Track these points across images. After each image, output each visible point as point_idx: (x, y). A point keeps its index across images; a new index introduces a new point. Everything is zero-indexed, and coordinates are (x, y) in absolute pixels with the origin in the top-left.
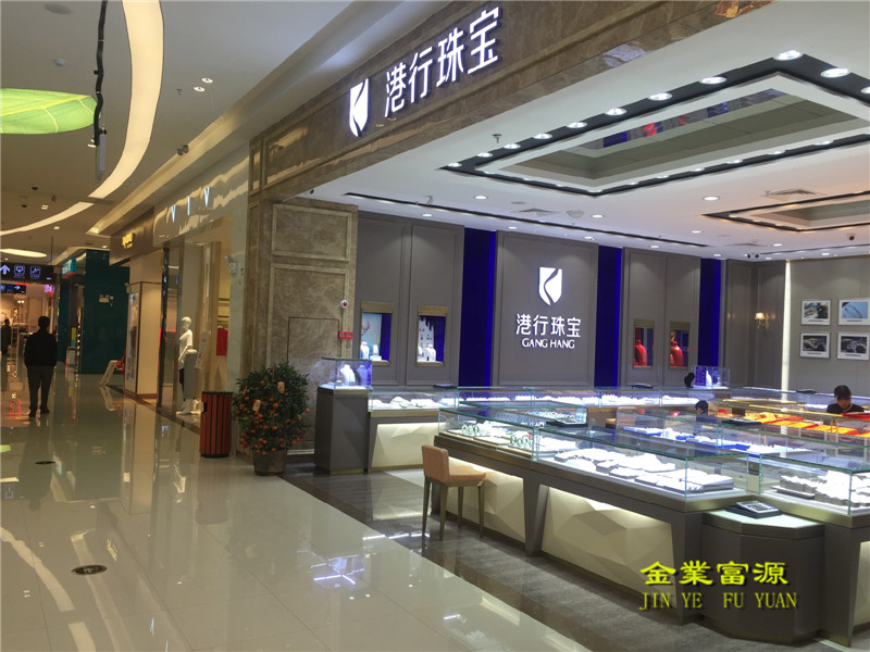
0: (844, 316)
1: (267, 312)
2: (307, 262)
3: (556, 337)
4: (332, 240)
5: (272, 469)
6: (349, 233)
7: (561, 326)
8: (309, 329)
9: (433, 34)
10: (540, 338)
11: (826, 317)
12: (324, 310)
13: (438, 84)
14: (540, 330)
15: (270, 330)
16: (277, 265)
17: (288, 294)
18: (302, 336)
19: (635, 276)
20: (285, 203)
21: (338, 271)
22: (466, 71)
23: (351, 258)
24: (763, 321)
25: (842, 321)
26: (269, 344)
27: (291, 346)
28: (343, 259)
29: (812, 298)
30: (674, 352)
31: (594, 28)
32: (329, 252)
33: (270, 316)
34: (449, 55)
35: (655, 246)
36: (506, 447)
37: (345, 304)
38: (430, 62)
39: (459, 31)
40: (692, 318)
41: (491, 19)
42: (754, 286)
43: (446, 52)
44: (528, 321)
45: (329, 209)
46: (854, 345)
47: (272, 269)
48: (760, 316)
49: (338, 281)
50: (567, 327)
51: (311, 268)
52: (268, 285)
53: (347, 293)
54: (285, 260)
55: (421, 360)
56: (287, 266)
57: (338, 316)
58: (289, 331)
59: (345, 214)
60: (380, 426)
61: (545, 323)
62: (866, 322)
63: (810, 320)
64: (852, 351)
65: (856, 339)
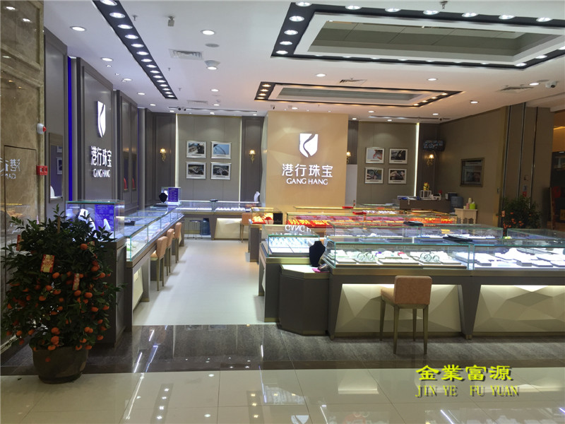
0: (215, 153)
3: (104, 168)
7: (106, 157)
10: (99, 168)
11: (203, 153)
12: (27, 136)
14: (99, 161)
21: (36, 82)
24: (164, 155)
25: (214, 156)
28: (38, 66)
29: (193, 140)
32: (27, 53)
42: (154, 130)
44: (95, 152)
46: (221, 171)
49: (34, 96)
51: (20, 74)
61: (101, 155)
62: (228, 157)
63: (193, 155)
64: (219, 174)
65: (223, 167)
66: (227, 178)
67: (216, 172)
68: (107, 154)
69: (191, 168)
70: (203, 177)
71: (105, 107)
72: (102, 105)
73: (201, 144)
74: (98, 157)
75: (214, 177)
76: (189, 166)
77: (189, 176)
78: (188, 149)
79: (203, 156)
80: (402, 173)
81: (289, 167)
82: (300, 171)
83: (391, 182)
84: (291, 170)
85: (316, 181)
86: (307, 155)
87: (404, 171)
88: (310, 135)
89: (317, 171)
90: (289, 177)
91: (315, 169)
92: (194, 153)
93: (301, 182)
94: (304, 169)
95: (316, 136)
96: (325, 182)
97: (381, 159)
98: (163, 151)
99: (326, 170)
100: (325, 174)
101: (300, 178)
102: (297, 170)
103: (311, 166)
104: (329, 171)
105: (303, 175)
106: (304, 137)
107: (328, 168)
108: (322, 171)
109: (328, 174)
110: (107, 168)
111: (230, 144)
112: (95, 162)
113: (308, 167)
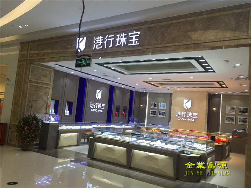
1: (26, 98)
2: (39, 83)
3: (99, 109)
4: (47, 77)
5: (29, 149)
6: (52, 75)
7: (100, 106)
8: (38, 104)
9: (114, 32)
10: (95, 109)
11: (156, 107)
12: (43, 98)
13: (116, 45)
14: (96, 107)
15: (26, 104)
16: (30, 83)
17: (33, 93)
18: (36, 106)
19: (117, 93)
20: (34, 64)
21: (48, 87)
22: (127, 44)
23: (52, 83)
24: (142, 107)
25: (160, 108)
26: (26, 108)
27: (32, 109)
28: (50, 83)
29: (153, 102)
30: (123, 114)
31: (171, 45)
32: (45, 81)
33: (27, 99)
34: (121, 39)
35: (123, 86)
36: (119, 140)
37: (49, 97)
38: (113, 39)
39: (125, 34)
40: (127, 105)
41: (137, 34)
42: (140, 98)
43: (119, 38)
44: (93, 104)
45: (47, 68)
46: (162, 114)
47: (29, 84)
48: (141, 105)
49: (47, 90)
50: (102, 106)
51: (40, 85)
52: (27, 89)
53: (50, 93)
54: (33, 82)
55: (65, 114)
56: (33, 84)
57: (46, 100)
58: (32, 105)
59: (51, 70)
60: (61, 134)
61: (97, 105)
62: (165, 108)
63: (152, 107)
65: (162, 112)
66: (164, 116)
67: (160, 114)
68: (101, 105)
69: (152, 112)
70: (155, 116)
71: (101, 91)
72: (99, 91)
73: (156, 103)
74: (95, 105)
75: (159, 116)
76: (151, 111)
77: (151, 115)
78: (151, 105)
79: (156, 108)
80: (246, 120)
81: (179, 113)
82: (183, 115)
83: (239, 123)
84: (180, 114)
85: (190, 119)
86: (186, 108)
87: (247, 119)
88: (188, 100)
90: (179, 117)
91: (190, 114)
93: (184, 119)
94: (185, 114)
95: (191, 101)
96: (194, 120)
97: (234, 112)
99: (194, 115)
100: (194, 117)
101: (183, 117)
102: (182, 114)
103: (188, 113)
105: (185, 117)
106: (185, 101)
107: (195, 115)
108: (192, 115)
109: (195, 117)
110: (101, 109)
111: (166, 104)
112: (92, 107)
113: (187, 113)
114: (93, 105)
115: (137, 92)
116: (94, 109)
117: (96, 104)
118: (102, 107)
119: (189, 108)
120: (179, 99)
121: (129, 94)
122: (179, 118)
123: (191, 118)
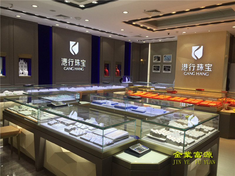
0: (165, 60)
7: (78, 63)
10: (71, 67)
11: (160, 60)
14: (71, 64)
24: (143, 62)
25: (164, 62)
29: (156, 55)
40: (122, 60)
42: (140, 51)
46: (167, 69)
62: (171, 62)
64: (166, 70)
65: (168, 67)
66: (170, 72)
67: (165, 69)
68: (80, 61)
69: (155, 68)
70: (159, 72)
71: (78, 43)
72: (75, 42)
73: (159, 56)
74: (69, 62)
75: (164, 72)
76: (154, 66)
77: (154, 71)
78: (154, 59)
79: (160, 62)
81: (186, 66)
84: (187, 67)
85: (201, 73)
86: (196, 59)
88: (198, 47)
89: (202, 67)
90: (186, 71)
91: (200, 67)
92: (156, 61)
93: (192, 74)
94: (194, 66)
95: (202, 47)
96: (207, 74)
98: (142, 60)
99: (207, 67)
100: (207, 69)
101: (191, 71)
102: (190, 67)
103: (198, 65)
104: (210, 67)
105: (193, 70)
107: (209, 67)
108: (204, 68)
109: (209, 69)
110: (80, 67)
111: (171, 55)
112: (66, 64)
113: (196, 65)
114: (66, 62)
115: (135, 44)
116: (68, 66)
117: (70, 60)
118: (82, 64)
119: (199, 57)
120: (186, 46)
121: (123, 47)
122: (185, 73)
123: (202, 71)
